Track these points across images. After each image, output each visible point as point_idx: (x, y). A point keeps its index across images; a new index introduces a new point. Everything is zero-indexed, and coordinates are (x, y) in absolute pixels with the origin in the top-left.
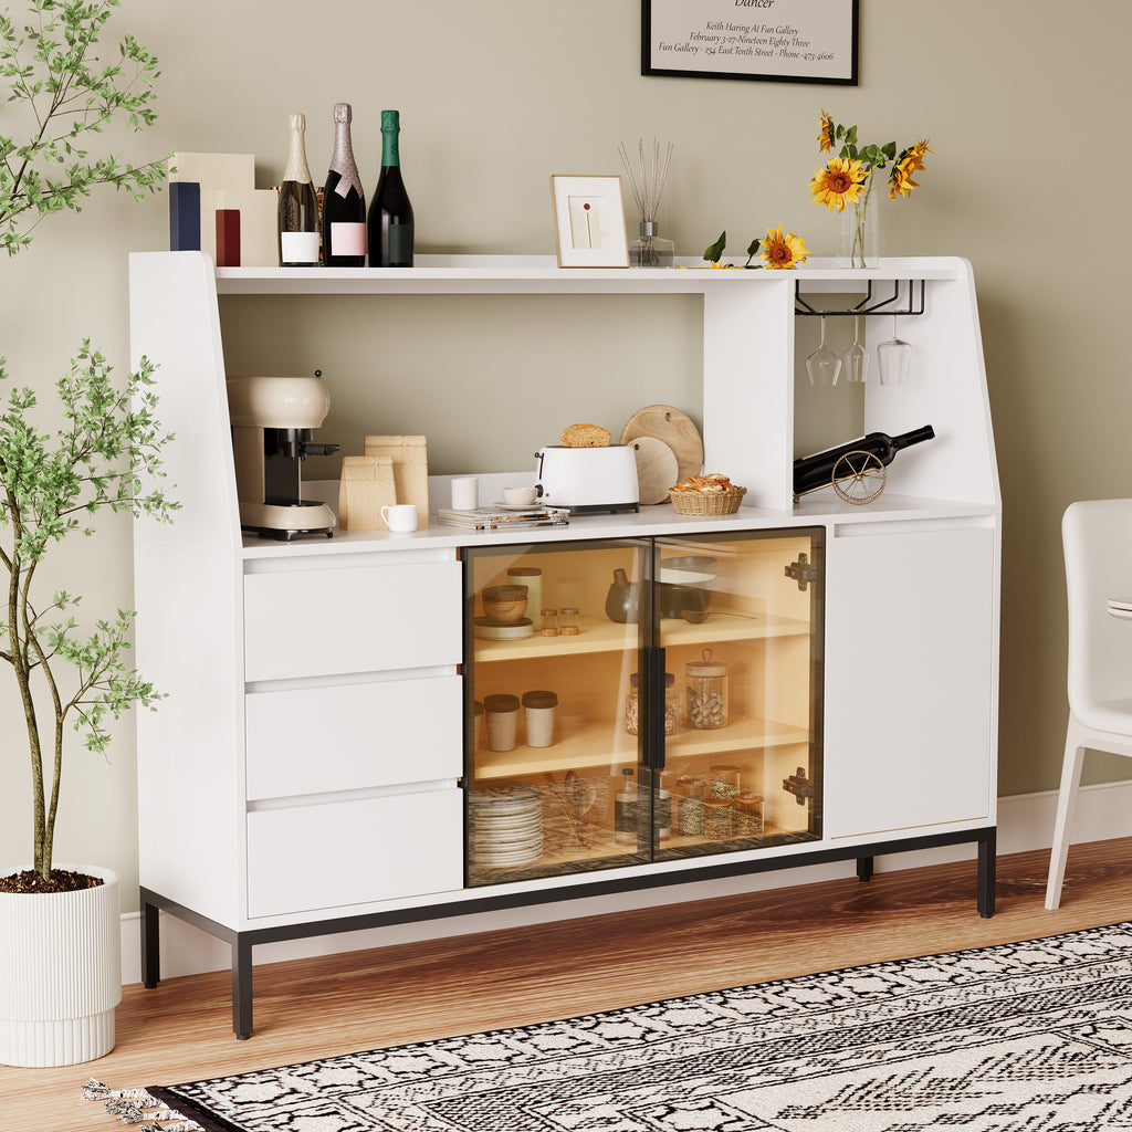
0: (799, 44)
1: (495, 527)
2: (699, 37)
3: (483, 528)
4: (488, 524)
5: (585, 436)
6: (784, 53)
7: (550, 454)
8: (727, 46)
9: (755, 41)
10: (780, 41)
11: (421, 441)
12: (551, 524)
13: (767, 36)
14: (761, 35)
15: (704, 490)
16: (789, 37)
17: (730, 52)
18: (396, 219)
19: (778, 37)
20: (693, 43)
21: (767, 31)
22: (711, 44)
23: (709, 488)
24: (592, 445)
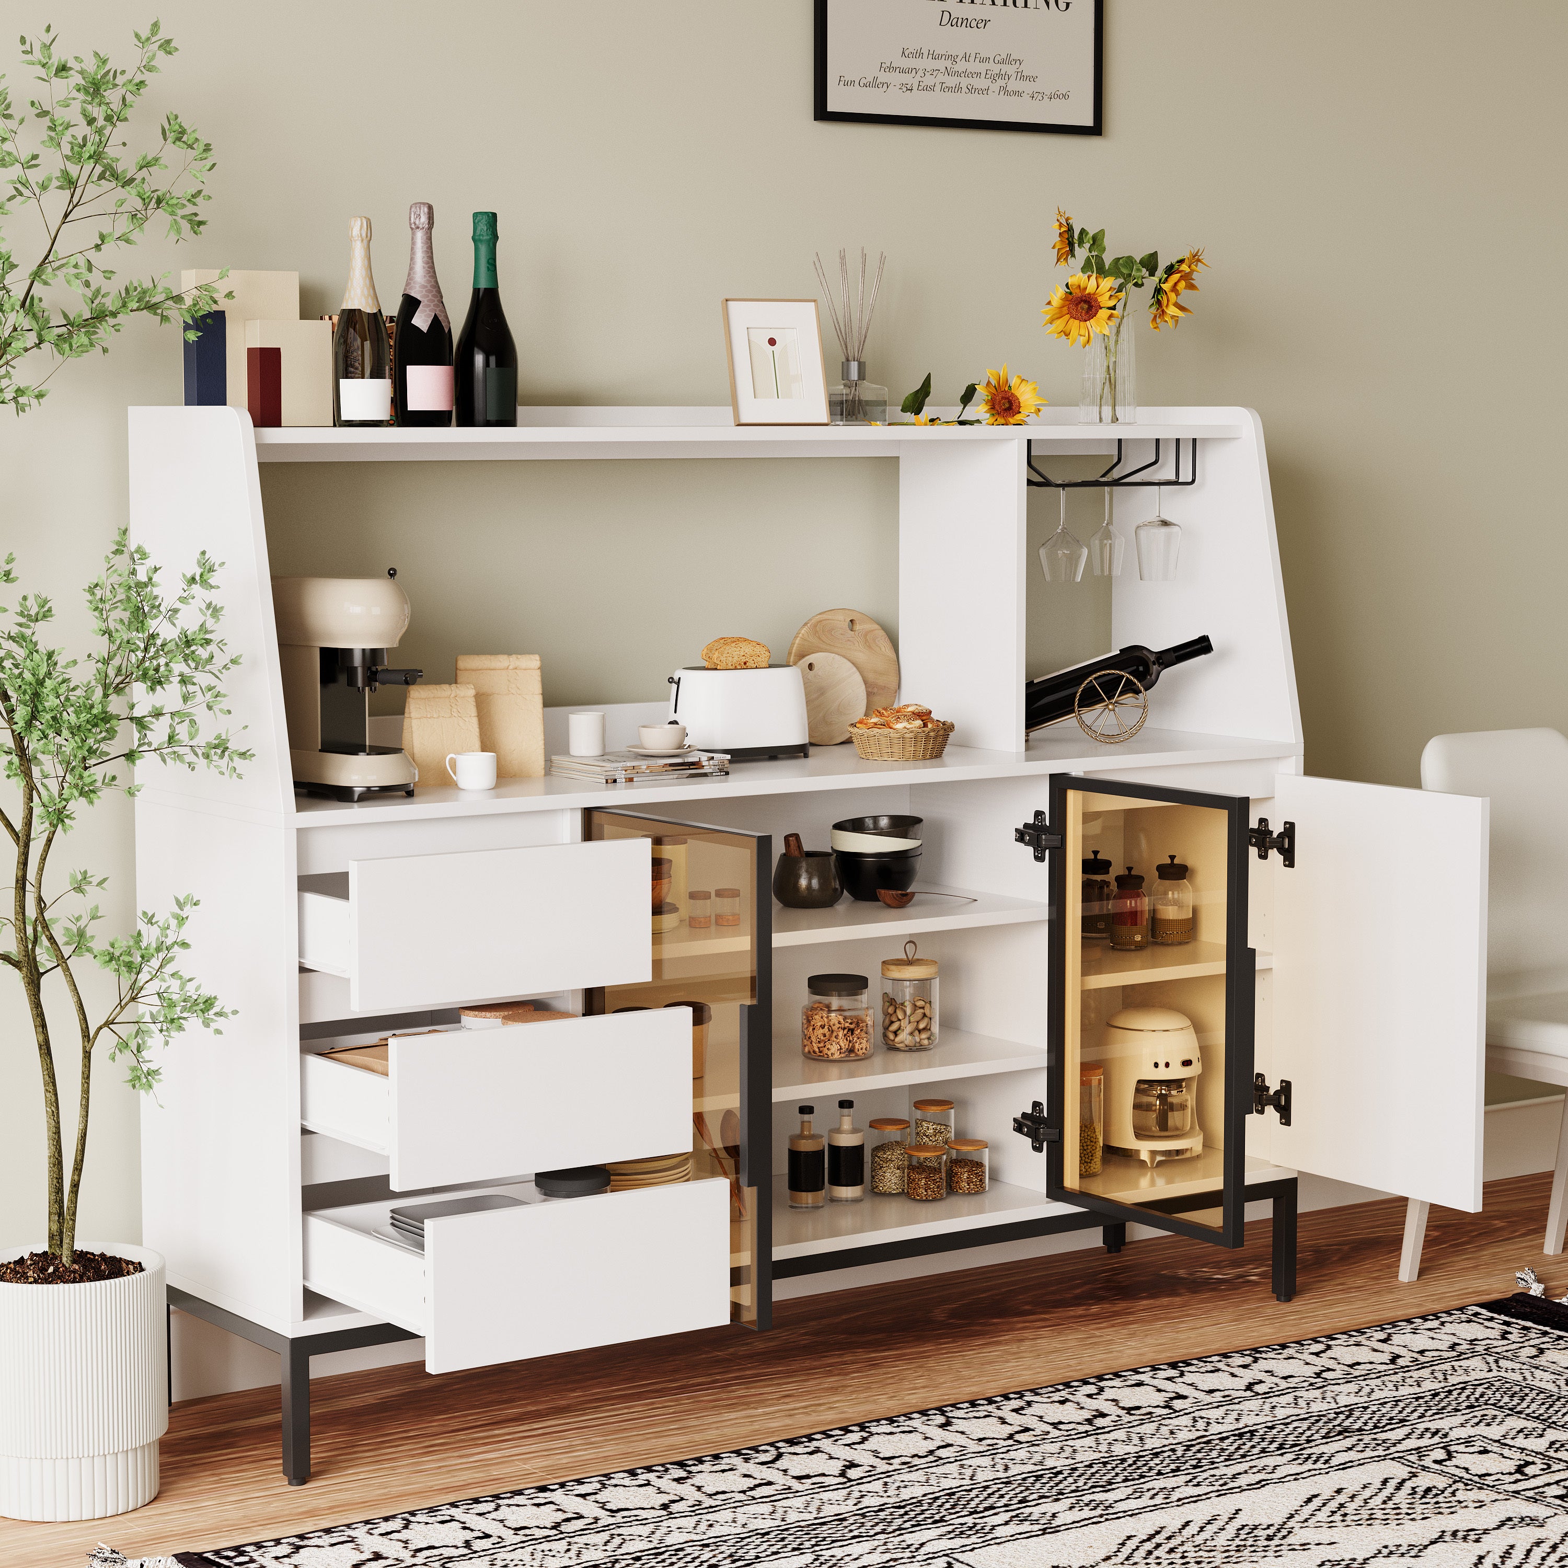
0: (1024, 78)
1: (631, 780)
2: (892, 69)
3: (615, 781)
4: (621, 776)
5: (736, 653)
6: (1004, 90)
7: (690, 679)
8: (929, 80)
9: (966, 73)
10: (999, 75)
11: (533, 662)
12: (705, 775)
13: (981, 68)
14: (973, 66)
15: (899, 726)
16: (1010, 69)
17: (932, 88)
18: (493, 360)
19: (996, 69)
20: (883, 77)
21: (982, 61)
22: (907, 78)
23: (905, 724)
24: (745, 666)
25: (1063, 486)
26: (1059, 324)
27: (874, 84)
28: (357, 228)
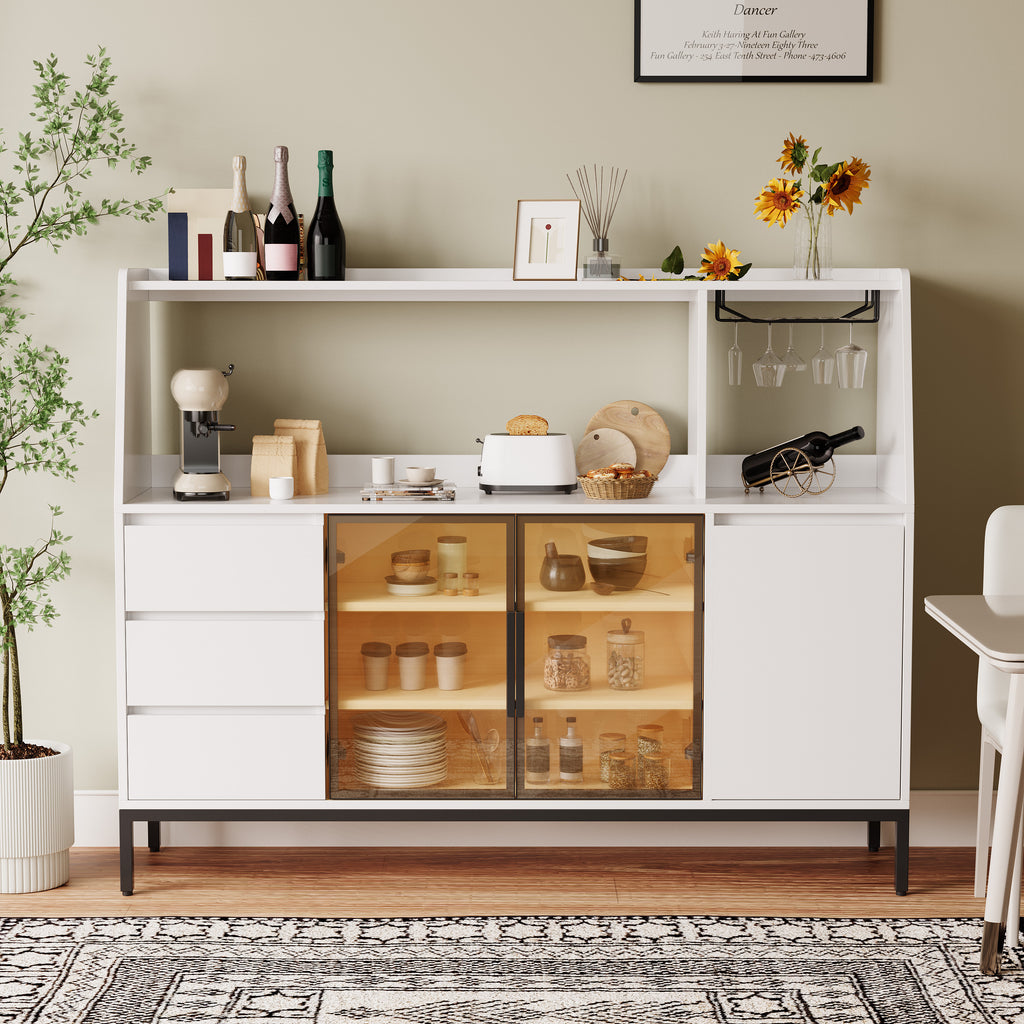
0: (805, 45)
1: (381, 499)
2: (694, 45)
3: (369, 499)
4: (373, 497)
5: (523, 426)
6: (790, 55)
7: (490, 441)
8: (725, 51)
9: (756, 45)
10: (785, 45)
11: (315, 424)
12: (436, 499)
13: (770, 41)
14: (762, 40)
15: (596, 476)
16: (795, 41)
17: (728, 57)
18: (326, 240)
19: (782, 41)
20: (687, 51)
21: (770, 36)
22: (708, 51)
23: (600, 475)
24: (529, 433)
25: (770, 322)
26: (766, 212)
27: (681, 56)
28: (236, 162)
